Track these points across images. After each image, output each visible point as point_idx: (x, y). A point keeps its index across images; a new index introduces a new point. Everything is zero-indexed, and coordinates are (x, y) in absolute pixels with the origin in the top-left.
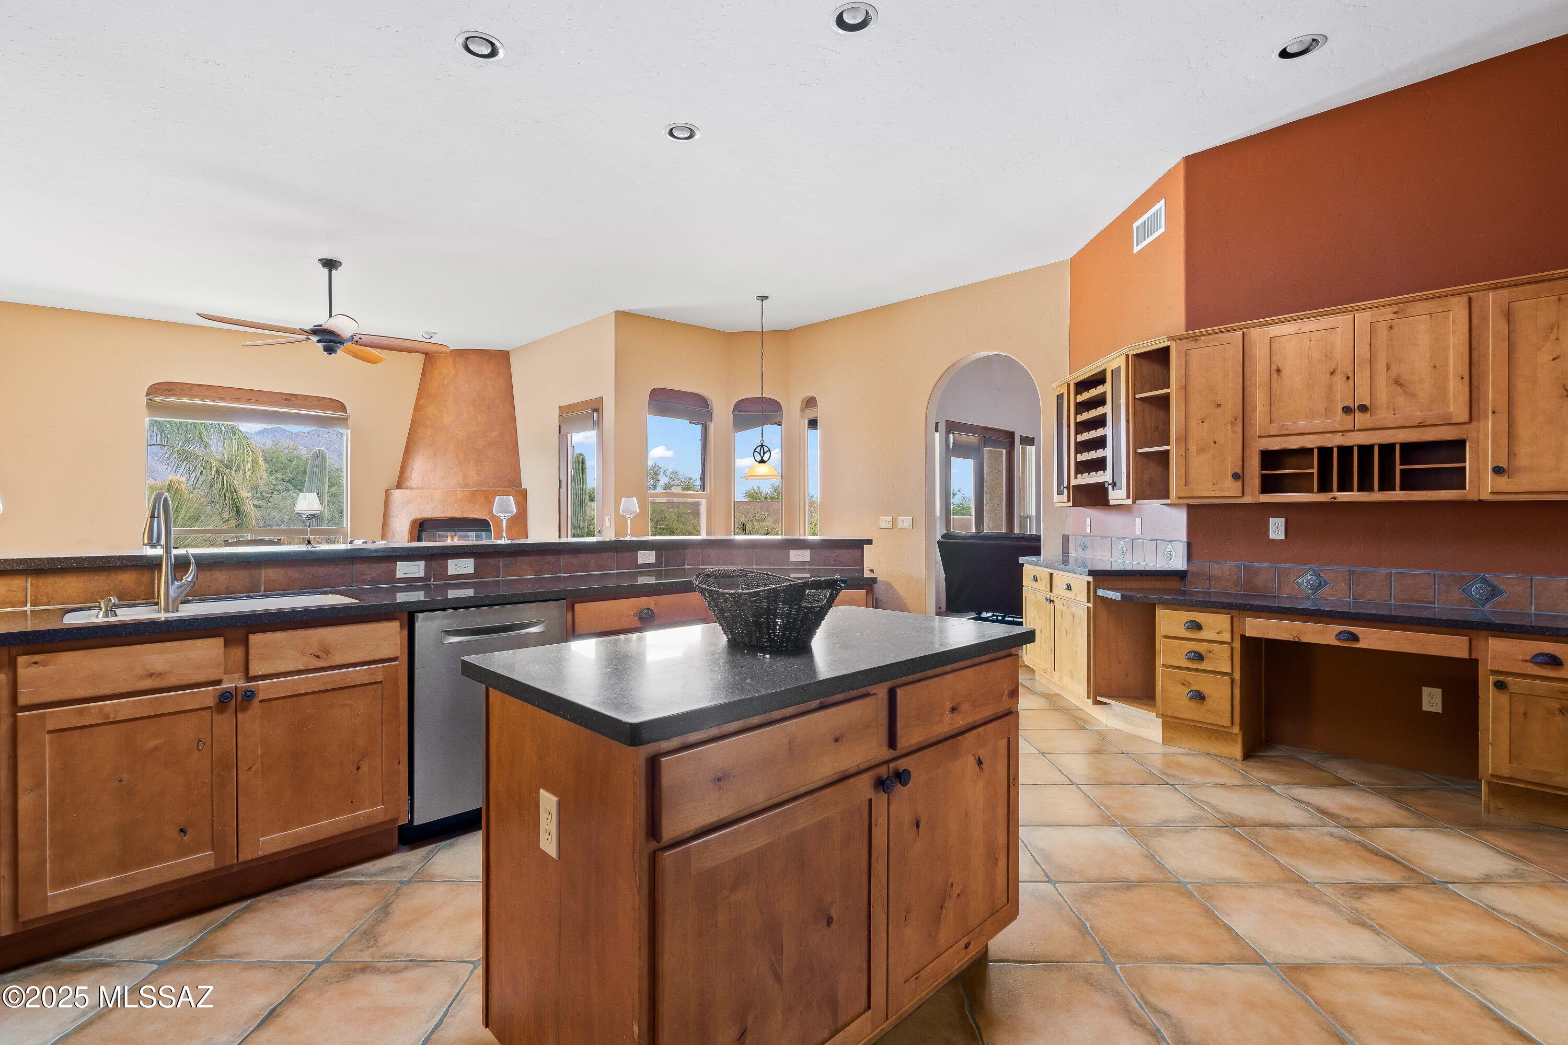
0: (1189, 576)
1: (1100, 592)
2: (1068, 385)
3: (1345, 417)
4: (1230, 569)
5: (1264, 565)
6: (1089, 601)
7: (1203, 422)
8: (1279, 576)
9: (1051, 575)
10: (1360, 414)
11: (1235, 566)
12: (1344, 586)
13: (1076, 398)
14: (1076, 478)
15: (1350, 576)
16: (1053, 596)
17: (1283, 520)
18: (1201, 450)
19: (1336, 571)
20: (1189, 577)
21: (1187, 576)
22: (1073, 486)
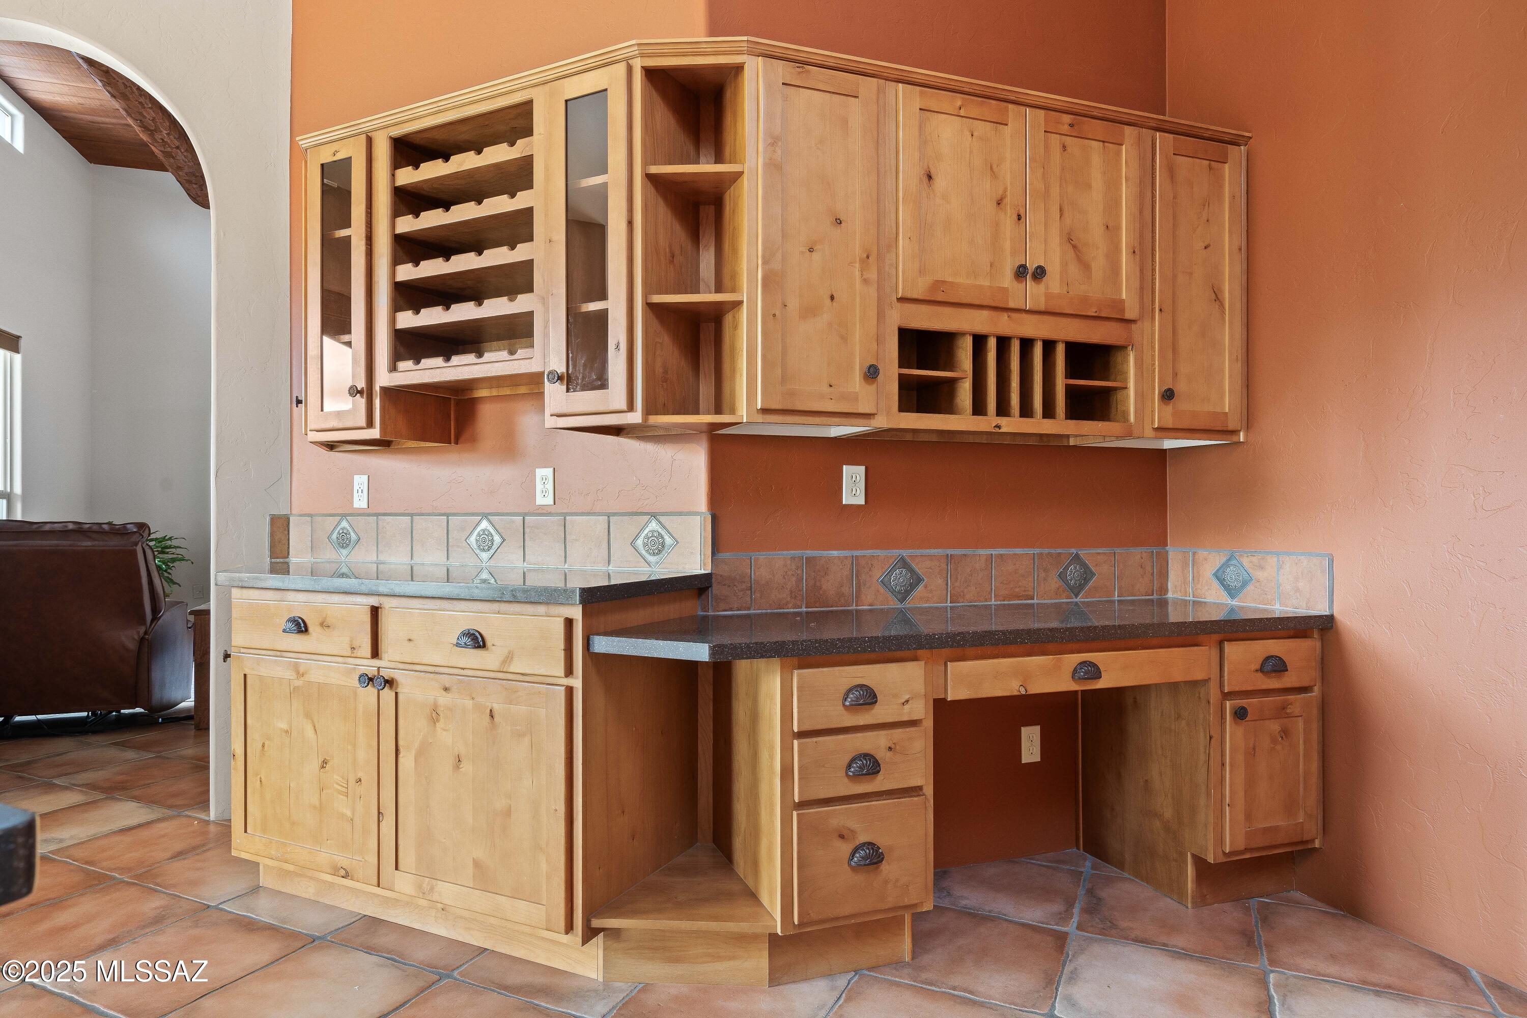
0: (714, 585)
1: (603, 645)
2: (370, 141)
3: (1015, 283)
4: (785, 565)
5: (835, 553)
6: (569, 672)
7: (811, 250)
8: (857, 571)
9: (375, 612)
10: (1033, 283)
11: (793, 558)
12: (940, 581)
13: (393, 175)
14: (393, 368)
15: (947, 565)
16: (386, 665)
17: (862, 469)
18: (809, 311)
19: (931, 557)
20: (715, 589)
21: (711, 586)
22: (381, 388)
